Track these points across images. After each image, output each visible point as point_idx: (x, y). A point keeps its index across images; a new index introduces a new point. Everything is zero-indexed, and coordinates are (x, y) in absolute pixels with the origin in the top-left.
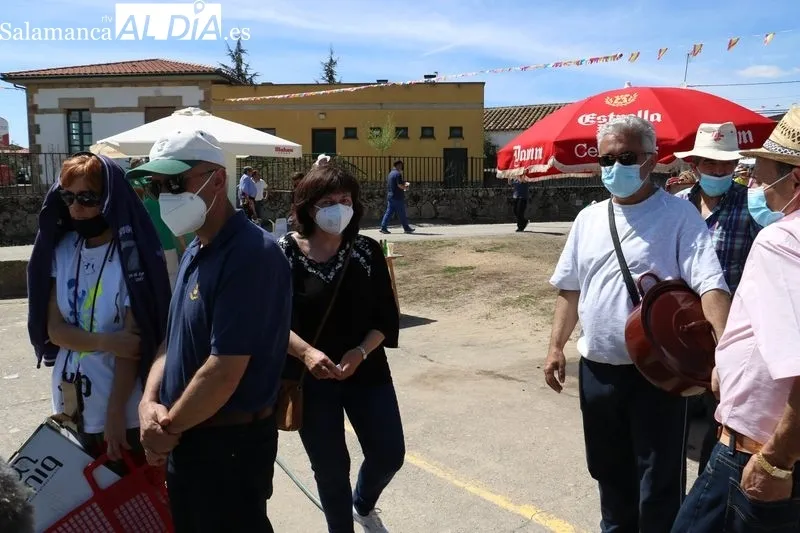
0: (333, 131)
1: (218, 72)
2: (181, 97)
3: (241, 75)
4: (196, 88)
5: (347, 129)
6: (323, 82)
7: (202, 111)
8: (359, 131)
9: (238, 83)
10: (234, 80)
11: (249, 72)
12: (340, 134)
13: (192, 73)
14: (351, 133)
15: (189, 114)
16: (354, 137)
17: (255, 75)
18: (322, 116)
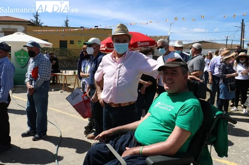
0: (66, 41)
1: (29, 22)
2: (17, 29)
3: (38, 23)
4: (22, 26)
5: (71, 41)
6: (64, 26)
7: (23, 33)
8: (75, 42)
9: (36, 25)
10: (35, 25)
11: (41, 22)
12: (68, 42)
13: (21, 22)
14: (72, 42)
15: (19, 34)
16: (73, 43)
17: (42, 23)
18: (63, 37)
